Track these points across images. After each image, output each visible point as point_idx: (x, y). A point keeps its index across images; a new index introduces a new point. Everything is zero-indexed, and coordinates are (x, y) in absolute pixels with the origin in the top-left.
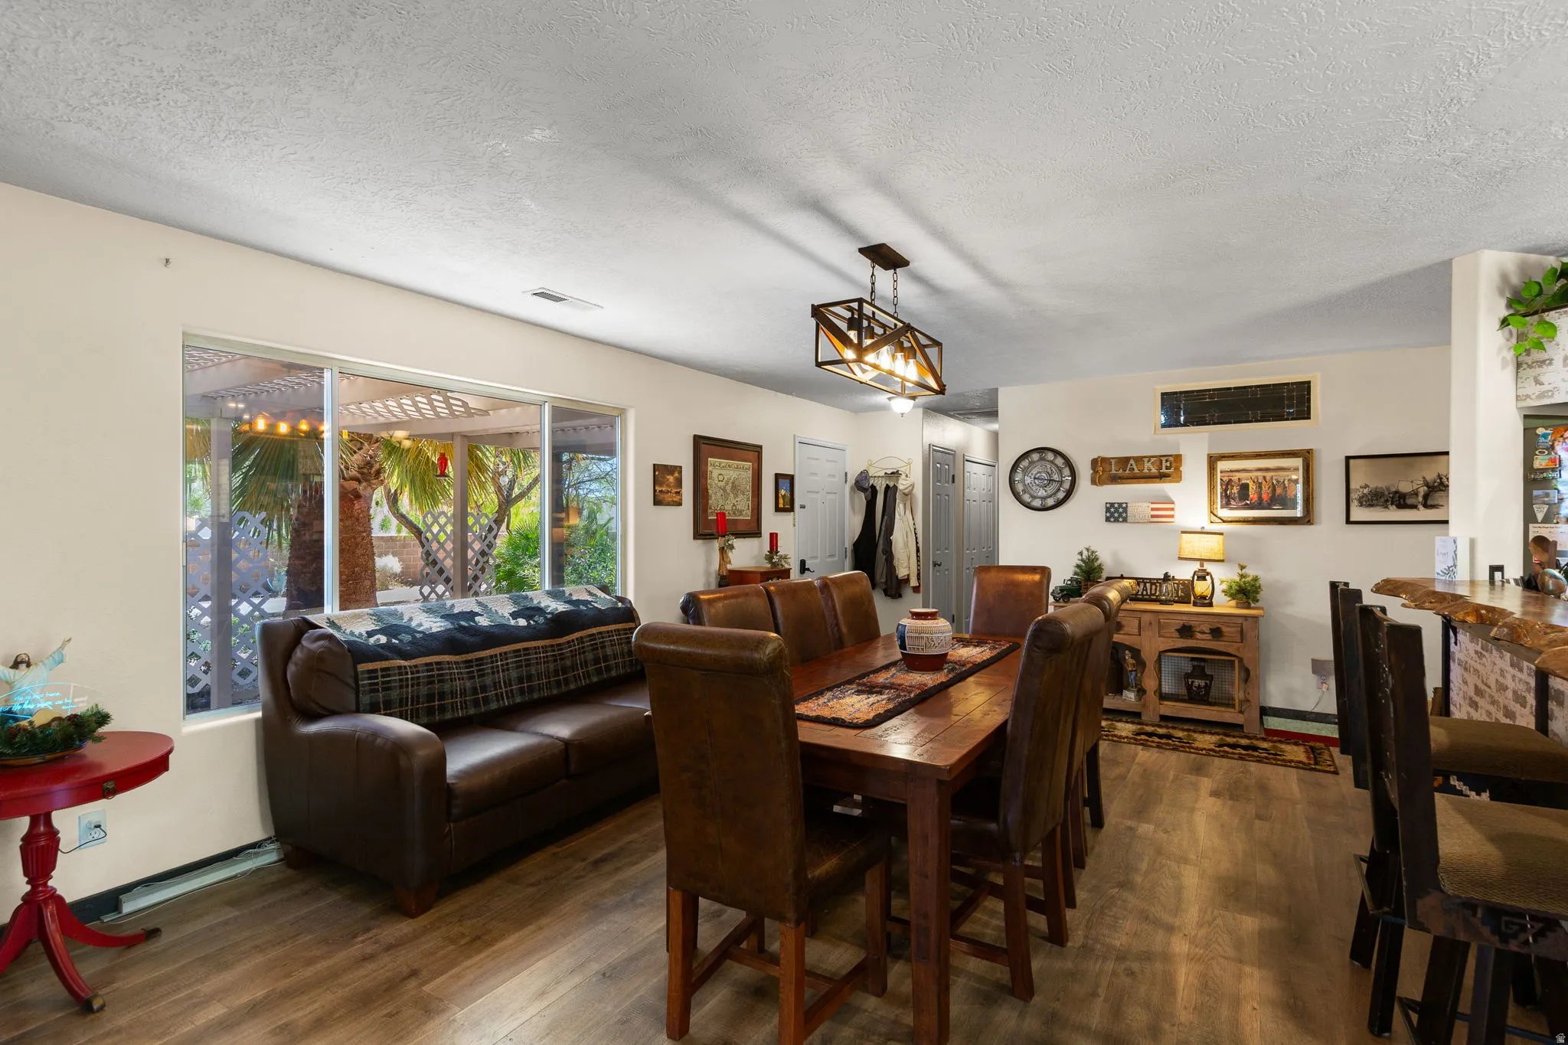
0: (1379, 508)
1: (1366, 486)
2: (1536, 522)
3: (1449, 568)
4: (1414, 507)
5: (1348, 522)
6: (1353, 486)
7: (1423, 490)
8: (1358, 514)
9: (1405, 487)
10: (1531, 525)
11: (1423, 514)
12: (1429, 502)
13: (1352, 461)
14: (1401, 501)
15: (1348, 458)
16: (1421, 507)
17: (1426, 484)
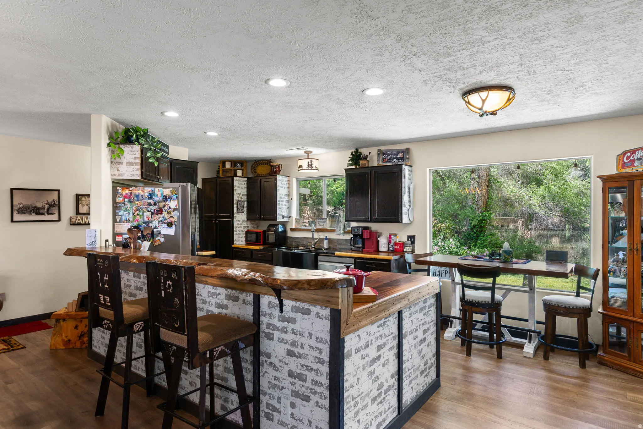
0: (27, 215)
1: (21, 203)
2: (117, 222)
3: (93, 242)
4: (43, 214)
5: (12, 221)
6: (15, 203)
7: (47, 206)
8: (17, 217)
9: (39, 205)
10: (115, 224)
11: (47, 217)
12: (50, 212)
13: (14, 191)
14: (37, 211)
15: (12, 190)
16: (46, 214)
17: (48, 204)
